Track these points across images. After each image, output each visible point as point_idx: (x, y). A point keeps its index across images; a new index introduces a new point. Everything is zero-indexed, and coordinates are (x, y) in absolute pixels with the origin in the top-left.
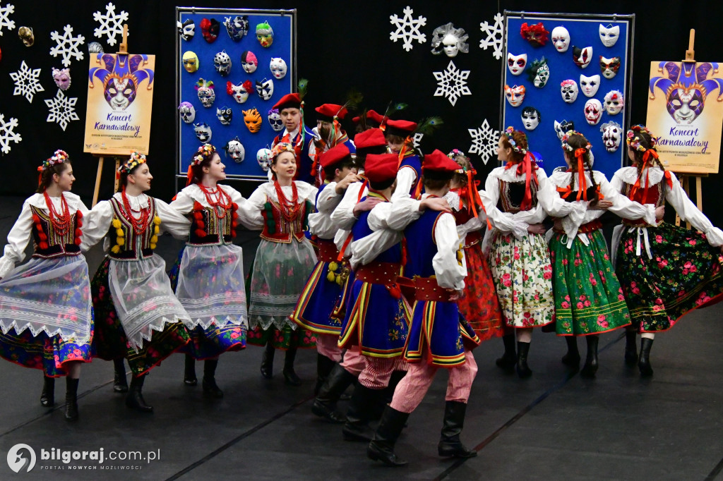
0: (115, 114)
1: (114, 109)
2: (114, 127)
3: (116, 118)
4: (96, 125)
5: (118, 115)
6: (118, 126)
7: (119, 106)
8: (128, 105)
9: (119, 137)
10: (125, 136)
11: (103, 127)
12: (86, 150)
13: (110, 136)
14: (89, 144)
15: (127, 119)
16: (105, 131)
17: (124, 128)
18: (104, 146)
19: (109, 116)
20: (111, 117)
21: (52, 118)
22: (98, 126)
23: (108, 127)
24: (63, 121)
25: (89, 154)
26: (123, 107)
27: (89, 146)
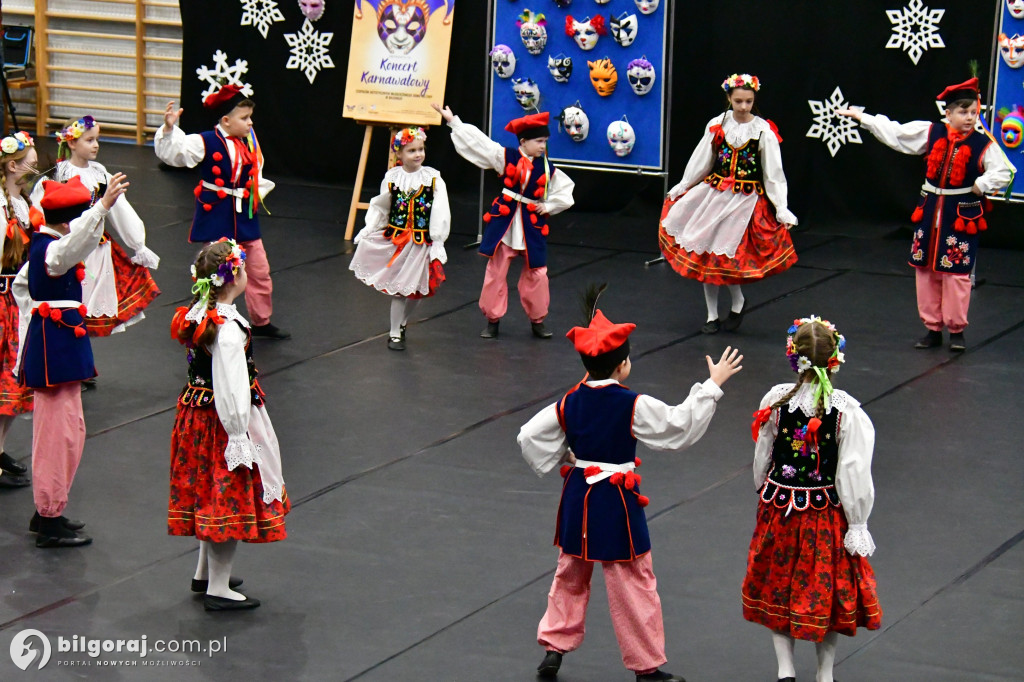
0: (392, 61)
1: (391, 52)
2: (390, 80)
3: (394, 67)
4: (364, 75)
5: (398, 62)
6: (397, 79)
7: (400, 47)
8: (414, 47)
9: (397, 96)
10: (406, 95)
11: (373, 79)
12: (346, 114)
13: (384, 93)
14: (351, 105)
15: (411, 68)
16: (377, 86)
17: (406, 82)
18: (376, 109)
19: (383, 62)
20: (386, 64)
21: (294, 62)
22: (367, 77)
23: (382, 80)
24: (310, 68)
25: (350, 120)
26: (406, 50)
27: (351, 108)
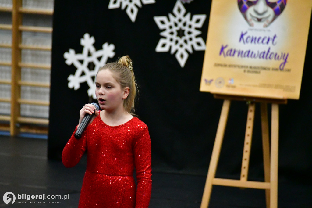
0: (251, 34)
1: (251, 25)
2: (249, 54)
3: (253, 40)
4: (222, 49)
5: (257, 35)
6: (256, 52)
7: (259, 20)
8: (274, 19)
9: (255, 70)
10: (264, 69)
11: (232, 52)
12: (204, 88)
13: (242, 67)
14: (209, 79)
15: (271, 42)
16: (236, 60)
17: (265, 55)
18: (233, 83)
19: (242, 36)
20: (245, 37)
22: (226, 50)
23: (240, 53)
25: (208, 95)
26: (266, 23)
27: (209, 82)
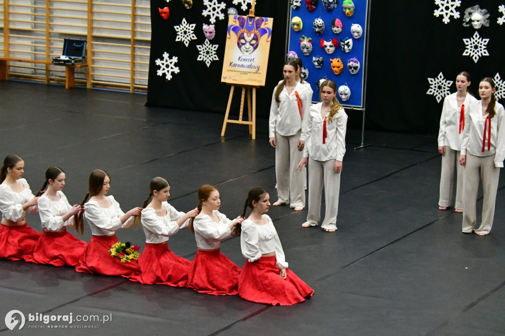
0: (243, 57)
1: (243, 53)
2: (242, 66)
3: (244, 60)
4: (231, 63)
5: (246, 58)
6: (245, 65)
7: (247, 51)
8: (253, 51)
9: (245, 73)
10: (249, 72)
11: (235, 65)
12: (223, 80)
13: (240, 71)
14: (225, 77)
15: (252, 61)
16: (237, 68)
17: (249, 67)
18: (236, 79)
19: (239, 58)
20: (241, 59)
21: (200, 58)
22: (232, 64)
23: (239, 66)
24: (208, 60)
25: (225, 83)
26: (249, 52)
